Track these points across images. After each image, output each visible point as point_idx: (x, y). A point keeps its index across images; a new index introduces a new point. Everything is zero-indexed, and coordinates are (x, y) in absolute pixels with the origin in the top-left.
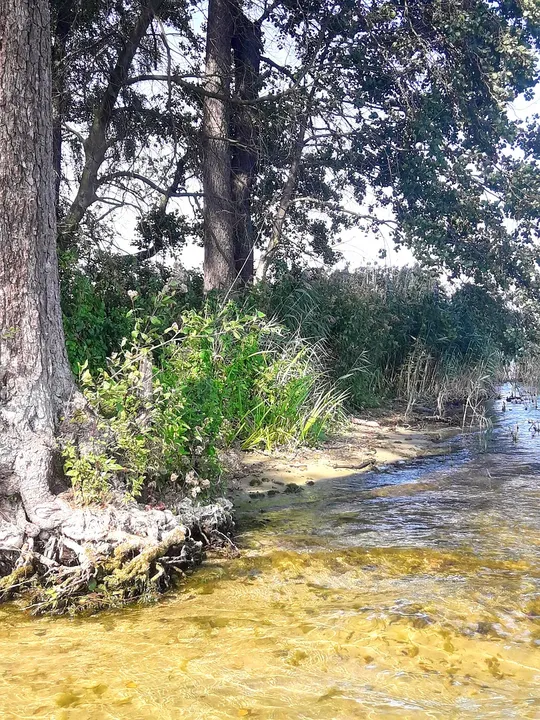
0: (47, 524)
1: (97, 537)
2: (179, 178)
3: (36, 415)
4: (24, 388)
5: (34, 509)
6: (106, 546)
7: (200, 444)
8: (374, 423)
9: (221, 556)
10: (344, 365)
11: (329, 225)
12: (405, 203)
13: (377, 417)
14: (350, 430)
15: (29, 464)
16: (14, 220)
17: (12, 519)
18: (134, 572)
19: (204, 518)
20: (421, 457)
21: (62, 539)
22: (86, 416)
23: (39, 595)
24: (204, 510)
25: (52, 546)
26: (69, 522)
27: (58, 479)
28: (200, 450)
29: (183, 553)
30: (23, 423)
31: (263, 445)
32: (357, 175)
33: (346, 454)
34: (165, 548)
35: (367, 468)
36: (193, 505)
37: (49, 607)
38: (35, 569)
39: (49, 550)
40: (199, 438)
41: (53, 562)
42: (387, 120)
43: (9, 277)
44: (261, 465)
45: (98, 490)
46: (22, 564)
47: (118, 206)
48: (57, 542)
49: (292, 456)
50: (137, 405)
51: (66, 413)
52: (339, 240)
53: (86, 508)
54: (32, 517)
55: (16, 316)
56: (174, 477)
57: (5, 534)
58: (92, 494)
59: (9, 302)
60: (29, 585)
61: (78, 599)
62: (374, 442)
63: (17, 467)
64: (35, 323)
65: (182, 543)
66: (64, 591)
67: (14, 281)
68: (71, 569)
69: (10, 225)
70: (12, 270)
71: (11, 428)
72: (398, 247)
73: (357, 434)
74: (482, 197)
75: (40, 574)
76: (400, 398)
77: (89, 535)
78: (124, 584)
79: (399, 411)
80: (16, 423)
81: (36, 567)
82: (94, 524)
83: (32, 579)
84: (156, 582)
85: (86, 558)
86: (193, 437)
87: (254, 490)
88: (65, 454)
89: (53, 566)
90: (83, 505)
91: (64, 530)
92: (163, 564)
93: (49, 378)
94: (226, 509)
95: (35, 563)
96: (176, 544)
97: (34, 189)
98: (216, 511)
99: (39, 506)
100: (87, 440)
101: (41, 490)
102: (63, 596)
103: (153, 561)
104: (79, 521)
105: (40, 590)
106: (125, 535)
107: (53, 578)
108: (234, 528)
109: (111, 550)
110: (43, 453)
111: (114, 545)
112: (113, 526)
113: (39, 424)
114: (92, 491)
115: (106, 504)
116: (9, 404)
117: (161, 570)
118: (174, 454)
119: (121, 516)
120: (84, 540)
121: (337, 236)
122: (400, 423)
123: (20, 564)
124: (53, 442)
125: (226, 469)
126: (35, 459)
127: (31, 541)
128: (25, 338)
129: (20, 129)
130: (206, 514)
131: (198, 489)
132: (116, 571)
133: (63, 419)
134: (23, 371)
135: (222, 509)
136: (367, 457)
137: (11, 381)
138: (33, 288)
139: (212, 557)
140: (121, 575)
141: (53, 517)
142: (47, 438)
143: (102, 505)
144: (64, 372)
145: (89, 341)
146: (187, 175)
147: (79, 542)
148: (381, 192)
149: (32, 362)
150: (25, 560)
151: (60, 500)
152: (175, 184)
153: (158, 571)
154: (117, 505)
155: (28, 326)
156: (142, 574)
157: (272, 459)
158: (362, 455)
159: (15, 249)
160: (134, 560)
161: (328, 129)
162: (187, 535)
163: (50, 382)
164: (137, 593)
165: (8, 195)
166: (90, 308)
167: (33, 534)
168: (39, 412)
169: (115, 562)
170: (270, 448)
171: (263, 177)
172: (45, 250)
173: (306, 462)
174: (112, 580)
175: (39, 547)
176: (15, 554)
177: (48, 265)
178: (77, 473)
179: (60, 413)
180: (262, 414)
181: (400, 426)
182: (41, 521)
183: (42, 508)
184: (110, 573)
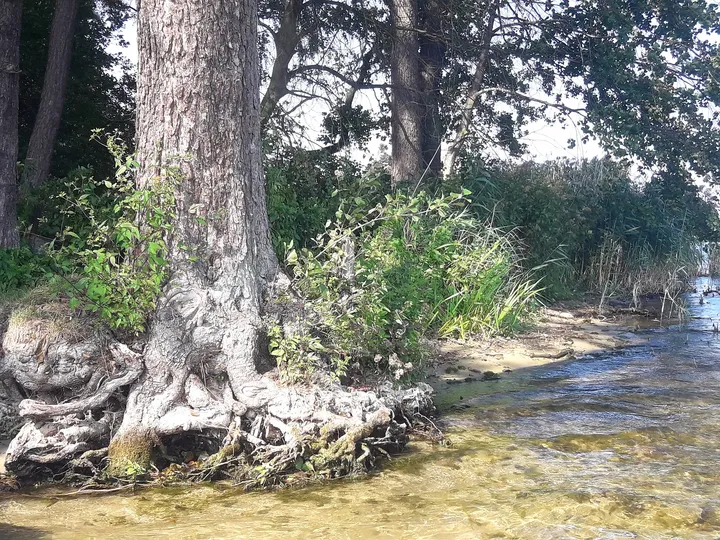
0: (254, 403)
1: (303, 417)
2: (365, 72)
3: (242, 295)
4: (230, 268)
5: (241, 387)
6: (312, 426)
7: (400, 327)
8: (568, 315)
9: (423, 438)
10: (536, 256)
11: (514, 118)
12: (596, 92)
13: (571, 309)
14: (544, 321)
15: (236, 343)
16: (221, 100)
17: (219, 398)
18: (340, 451)
19: (406, 401)
20: (620, 347)
21: (268, 419)
22: (289, 297)
23: (247, 473)
24: (406, 393)
25: (259, 425)
26: (275, 401)
27: (264, 360)
28: (400, 333)
29: (388, 435)
30: (229, 303)
31: (457, 334)
32: (545, 66)
33: (542, 344)
34: (370, 428)
35: (565, 357)
36: (394, 389)
37: (258, 485)
38: (242, 447)
39: (256, 428)
40: (398, 321)
41: (259, 440)
42: (577, 7)
43: (215, 158)
44: (455, 353)
45: (303, 369)
46: (230, 441)
47: (308, 98)
48: (263, 420)
49: (487, 345)
50: (339, 286)
51: (271, 293)
52: (527, 133)
53: (292, 388)
54: (239, 395)
55: (222, 197)
56: (378, 358)
57: (214, 412)
58: (298, 374)
59: (216, 183)
60: (236, 463)
61: (285, 478)
62: (569, 332)
63: (224, 346)
64: (240, 204)
65: (386, 425)
66: (272, 468)
67: (220, 162)
68: (277, 448)
69: (217, 106)
70: (218, 151)
71: (218, 307)
72: (587, 137)
73: (551, 325)
74: (676, 85)
75: (247, 453)
76: (592, 292)
77: (295, 414)
78: (331, 464)
79: (592, 303)
80: (222, 302)
81: (243, 445)
82: (300, 403)
83: (239, 457)
84: (362, 462)
85: (293, 437)
86: (393, 320)
87: (451, 377)
88: (270, 334)
89: (260, 444)
90: (289, 384)
91: (270, 410)
92: (369, 445)
93: (253, 259)
94: (427, 393)
95: (242, 441)
96: (381, 425)
97: (240, 69)
98: (416, 395)
99: (244, 385)
100: (292, 320)
101: (248, 369)
102: (272, 473)
103: (358, 442)
104: (286, 401)
105: (247, 468)
106: (330, 415)
107: (260, 456)
108: (435, 412)
109: (317, 430)
110: (250, 332)
111: (319, 424)
112: (318, 406)
113: (245, 304)
114: (298, 371)
115: (311, 383)
116: (215, 283)
117: (367, 451)
118: (375, 336)
119: (326, 397)
120: (290, 419)
121: (523, 128)
122: (595, 315)
123: (228, 442)
124: (258, 320)
125: (426, 353)
126: (242, 337)
127: (238, 420)
128: (231, 219)
129: (227, 9)
130: (406, 397)
131: (402, 372)
132: (322, 450)
133: (268, 299)
134: (229, 251)
135: (423, 393)
136: (565, 347)
137: (217, 261)
138: (238, 169)
139: (416, 440)
140: (327, 454)
141: (259, 396)
142: (252, 318)
143: (307, 385)
144: (268, 253)
145: (283, 232)
146: (373, 70)
147: (285, 421)
148: (570, 83)
149: (237, 243)
150: (232, 438)
151: (266, 379)
152: (361, 79)
153: (364, 452)
154: (322, 385)
155: (234, 207)
156: (348, 454)
157: (466, 347)
158: (559, 345)
159: (221, 130)
160: (340, 440)
161: (517, 17)
162: (391, 416)
163: (255, 263)
164: (343, 472)
165: (215, 75)
166: (283, 199)
167: (240, 412)
168: (244, 292)
169: (321, 442)
170: (464, 337)
171: (448, 71)
172: (250, 131)
173: (502, 351)
174: (319, 460)
175: (246, 426)
176: (224, 432)
177: (253, 146)
178: (282, 352)
179: (264, 293)
180: (455, 303)
181: (595, 318)
182: (248, 399)
183: (249, 387)
184: (316, 452)
